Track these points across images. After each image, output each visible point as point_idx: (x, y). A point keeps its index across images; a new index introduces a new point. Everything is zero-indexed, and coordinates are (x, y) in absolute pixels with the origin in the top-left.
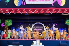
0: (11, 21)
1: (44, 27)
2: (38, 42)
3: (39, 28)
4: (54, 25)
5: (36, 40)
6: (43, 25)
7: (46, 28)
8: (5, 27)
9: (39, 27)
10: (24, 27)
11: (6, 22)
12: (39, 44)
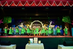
2: (36, 39)
3: (38, 26)
4: (51, 23)
5: (33, 38)
6: (41, 23)
7: (43, 25)
8: (5, 25)
11: (6, 19)
12: (37, 43)
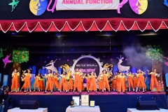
0: (26, 52)
1: (100, 64)
2: (85, 98)
3: (89, 68)
5: (80, 96)
6: (97, 60)
7: (103, 67)
8: (14, 66)
9: (88, 65)
10: (57, 66)
11: (16, 54)
12: (88, 105)
